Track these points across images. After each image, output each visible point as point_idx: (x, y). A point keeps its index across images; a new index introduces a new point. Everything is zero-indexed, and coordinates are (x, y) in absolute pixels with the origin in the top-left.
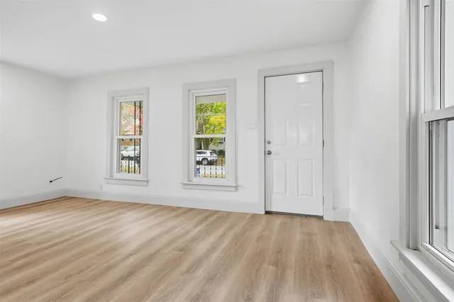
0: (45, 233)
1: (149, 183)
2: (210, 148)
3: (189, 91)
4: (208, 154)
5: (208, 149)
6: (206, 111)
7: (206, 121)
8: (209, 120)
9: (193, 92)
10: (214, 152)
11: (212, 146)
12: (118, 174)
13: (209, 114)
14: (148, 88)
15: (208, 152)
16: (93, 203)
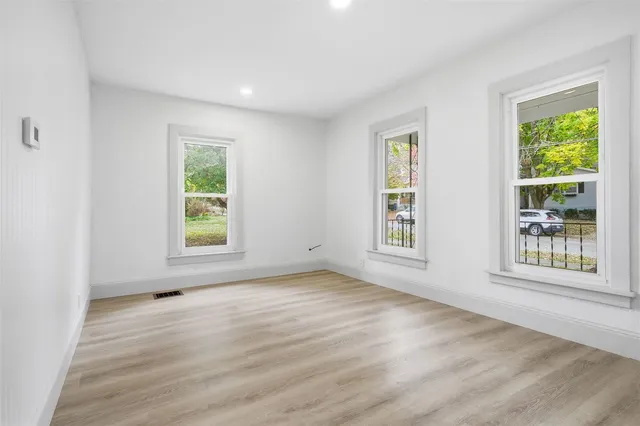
0: (289, 321)
1: (429, 265)
2: (545, 205)
3: (502, 95)
4: (542, 217)
5: (541, 208)
6: (537, 140)
7: (537, 159)
8: (543, 155)
9: (510, 96)
10: (556, 212)
11: (549, 202)
12: (384, 246)
13: (543, 145)
14: (426, 108)
15: (543, 213)
16: (352, 285)
